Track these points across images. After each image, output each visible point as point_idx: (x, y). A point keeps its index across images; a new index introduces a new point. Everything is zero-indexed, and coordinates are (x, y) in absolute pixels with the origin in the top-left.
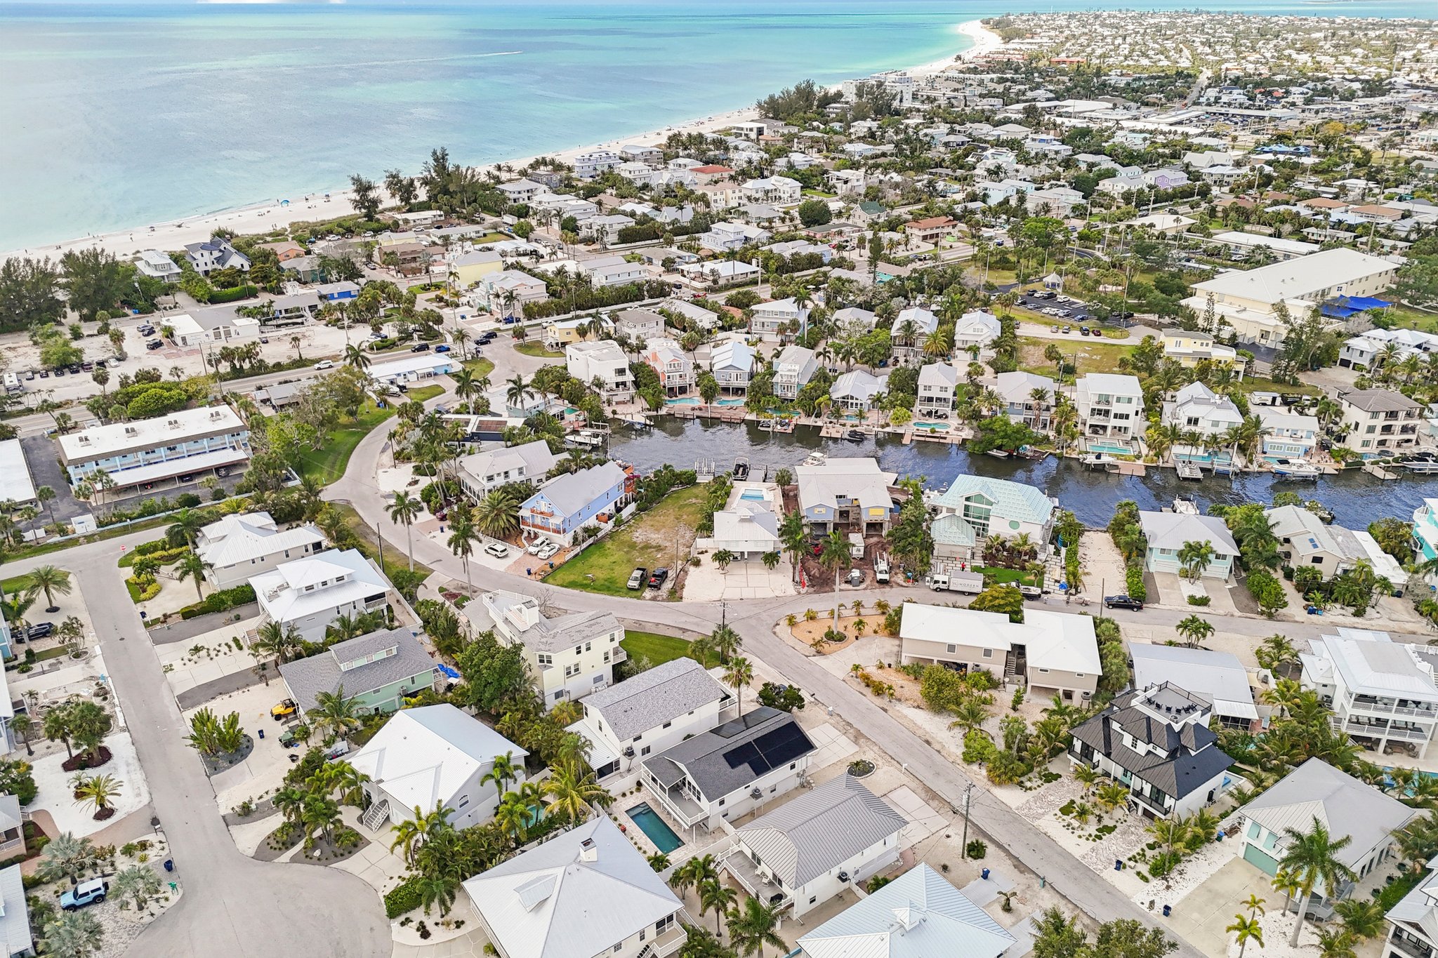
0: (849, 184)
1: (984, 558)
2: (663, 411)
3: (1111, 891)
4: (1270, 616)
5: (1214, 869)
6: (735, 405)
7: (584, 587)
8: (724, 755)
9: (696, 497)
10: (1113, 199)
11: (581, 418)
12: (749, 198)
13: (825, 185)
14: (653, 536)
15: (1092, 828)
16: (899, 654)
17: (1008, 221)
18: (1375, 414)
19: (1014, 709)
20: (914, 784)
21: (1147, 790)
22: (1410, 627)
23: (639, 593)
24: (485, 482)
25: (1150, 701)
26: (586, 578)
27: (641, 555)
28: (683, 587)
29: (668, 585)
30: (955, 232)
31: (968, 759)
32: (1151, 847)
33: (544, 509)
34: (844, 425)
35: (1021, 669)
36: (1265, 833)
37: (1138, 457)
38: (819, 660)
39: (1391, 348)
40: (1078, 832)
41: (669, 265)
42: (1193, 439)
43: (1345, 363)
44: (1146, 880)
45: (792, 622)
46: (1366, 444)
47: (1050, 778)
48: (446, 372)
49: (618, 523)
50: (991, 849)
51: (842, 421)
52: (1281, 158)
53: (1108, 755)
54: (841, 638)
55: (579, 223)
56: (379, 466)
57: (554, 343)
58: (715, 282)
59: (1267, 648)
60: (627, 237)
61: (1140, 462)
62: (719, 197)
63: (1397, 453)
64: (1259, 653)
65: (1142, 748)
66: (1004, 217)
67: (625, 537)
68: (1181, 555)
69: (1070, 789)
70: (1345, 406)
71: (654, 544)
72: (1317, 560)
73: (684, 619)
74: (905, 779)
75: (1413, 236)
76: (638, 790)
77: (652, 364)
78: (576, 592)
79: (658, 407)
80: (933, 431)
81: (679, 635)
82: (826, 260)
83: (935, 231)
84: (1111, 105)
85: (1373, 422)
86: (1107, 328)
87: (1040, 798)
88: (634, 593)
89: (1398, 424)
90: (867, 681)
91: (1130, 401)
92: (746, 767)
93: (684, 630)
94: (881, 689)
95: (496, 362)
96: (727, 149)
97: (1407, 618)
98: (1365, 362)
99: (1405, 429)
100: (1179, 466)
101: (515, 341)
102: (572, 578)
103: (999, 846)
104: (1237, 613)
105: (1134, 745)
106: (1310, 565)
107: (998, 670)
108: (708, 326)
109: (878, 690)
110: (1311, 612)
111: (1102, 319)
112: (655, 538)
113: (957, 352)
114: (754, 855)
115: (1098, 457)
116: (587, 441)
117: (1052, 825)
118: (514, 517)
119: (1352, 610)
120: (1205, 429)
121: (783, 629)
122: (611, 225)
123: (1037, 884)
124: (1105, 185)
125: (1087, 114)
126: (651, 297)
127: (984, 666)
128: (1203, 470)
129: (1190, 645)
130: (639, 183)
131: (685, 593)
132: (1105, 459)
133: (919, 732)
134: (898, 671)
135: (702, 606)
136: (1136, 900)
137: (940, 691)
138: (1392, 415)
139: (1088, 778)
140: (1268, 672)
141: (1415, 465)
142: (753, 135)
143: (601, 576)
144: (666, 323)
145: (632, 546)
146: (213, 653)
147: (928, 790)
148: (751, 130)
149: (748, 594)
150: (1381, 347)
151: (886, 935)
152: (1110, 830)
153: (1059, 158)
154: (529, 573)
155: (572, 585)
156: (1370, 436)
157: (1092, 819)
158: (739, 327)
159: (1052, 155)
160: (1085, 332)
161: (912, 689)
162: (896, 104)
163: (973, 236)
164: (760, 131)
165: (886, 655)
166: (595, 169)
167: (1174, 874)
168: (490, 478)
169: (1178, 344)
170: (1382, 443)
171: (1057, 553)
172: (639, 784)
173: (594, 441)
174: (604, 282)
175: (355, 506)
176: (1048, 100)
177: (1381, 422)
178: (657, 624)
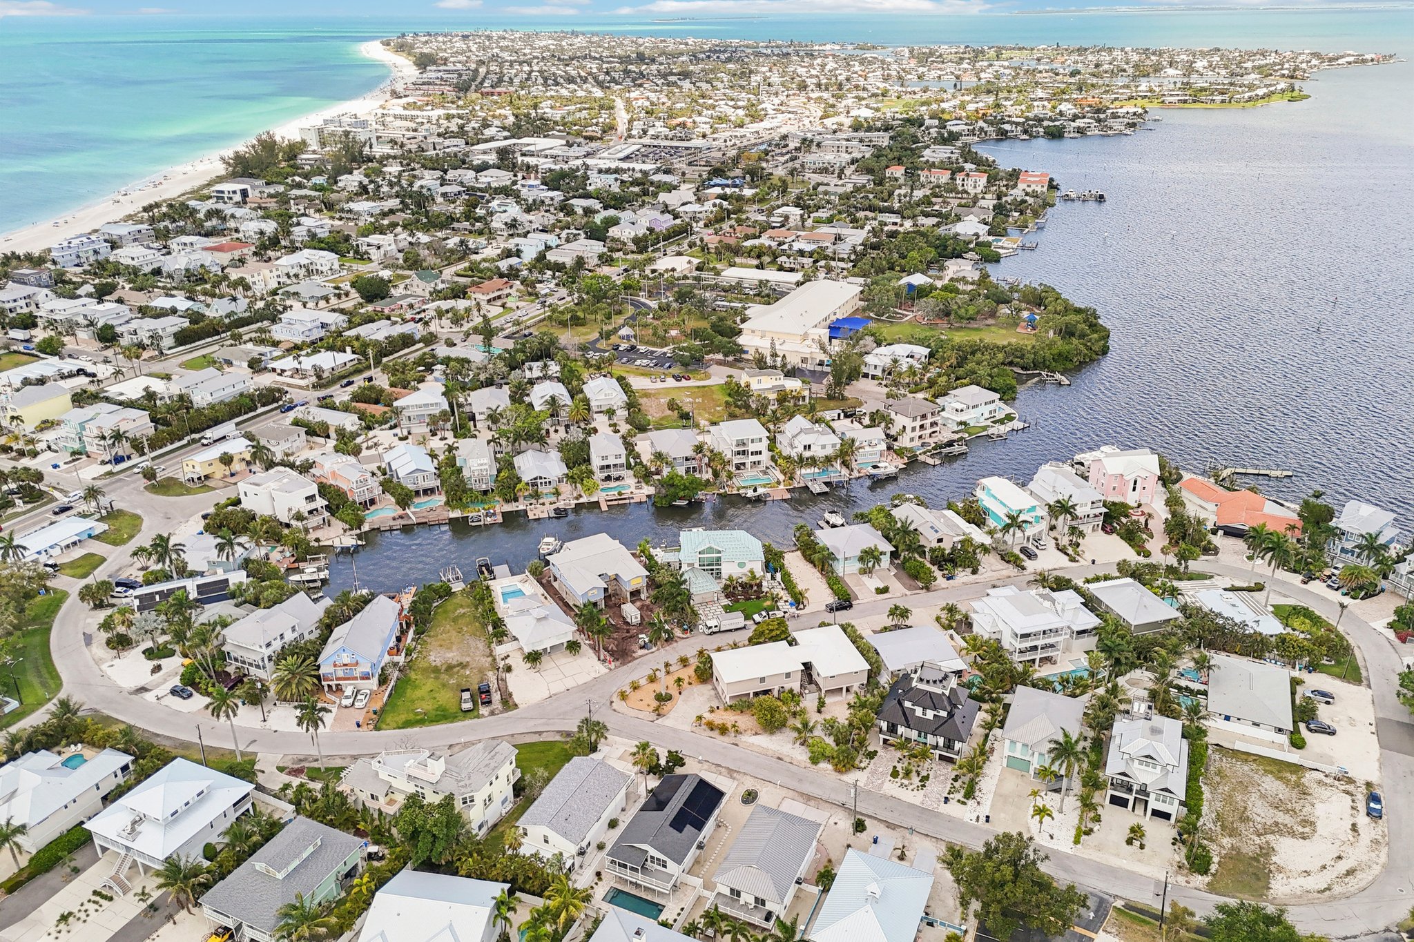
0: (382, 249)
1: (727, 597)
2: (365, 528)
3: (950, 819)
4: (927, 589)
5: (995, 781)
6: (432, 505)
7: (420, 722)
8: (671, 825)
9: (462, 606)
10: (625, 244)
11: (288, 554)
12: (288, 275)
13: (357, 252)
14: (451, 655)
15: (916, 780)
16: (718, 696)
17: (554, 277)
18: (914, 419)
19: (819, 711)
20: (791, 794)
21: (941, 741)
22: (1005, 573)
23: (475, 713)
24: (264, 650)
25: (921, 680)
26: (417, 714)
27: (451, 676)
28: (510, 695)
29: (496, 697)
30: (513, 292)
31: (815, 760)
32: (955, 779)
33: (347, 661)
34: (543, 504)
35: (811, 680)
36: (1019, 745)
37: (779, 483)
38: (660, 721)
39: (895, 361)
40: (910, 787)
41: (256, 365)
42: (813, 462)
43: (866, 376)
44: (964, 803)
45: (623, 696)
46: (912, 440)
47: (872, 755)
48: (90, 536)
49: (409, 652)
50: (868, 822)
51: (541, 501)
52: (728, 191)
53: (908, 726)
54: (669, 698)
55: (119, 330)
56: (98, 662)
57: (195, 477)
58: (319, 377)
59: (944, 615)
60: (183, 338)
61: (781, 487)
62: (256, 278)
63: (932, 441)
64: (938, 619)
65: (930, 714)
66: (549, 273)
67: (423, 664)
68: (861, 559)
69: (888, 759)
70: (893, 415)
71: (455, 662)
72: (940, 541)
73: (532, 723)
74: (784, 792)
75: (853, 257)
76: (600, 879)
77: (332, 482)
78: (416, 730)
79: (360, 523)
80: (620, 494)
81: (536, 738)
82: (418, 337)
83: (497, 294)
84: (564, 142)
85: (914, 424)
86: (691, 371)
87: (874, 773)
88: (471, 714)
89: (927, 422)
90: (711, 726)
91: (760, 440)
92: (689, 828)
93: (540, 733)
94: (727, 729)
95: (139, 512)
96: (224, 219)
97: (1000, 567)
98: (879, 373)
99: (932, 425)
100: (810, 484)
101: (146, 482)
102: (403, 717)
103: (870, 817)
104: (909, 593)
105: (924, 714)
106: (937, 545)
107: (796, 686)
108: (354, 429)
109: (723, 730)
110: (948, 579)
111: (685, 365)
112: (453, 656)
113: (595, 416)
114: (732, 890)
115: (755, 490)
116: (315, 577)
117: (891, 788)
118: (315, 676)
119: (969, 570)
120: (817, 452)
121: (618, 704)
122: (164, 329)
123: (907, 833)
124: (614, 232)
125: (548, 152)
126: (264, 405)
127: (787, 687)
128: (826, 483)
129: (897, 627)
130: (147, 269)
131: (516, 698)
132: (761, 491)
133: (770, 753)
134: (726, 710)
135: (539, 706)
136: (966, 819)
137: (772, 716)
138: (924, 417)
139: (900, 747)
140: (952, 632)
141: (948, 450)
142: (238, 198)
143: (430, 707)
144: (307, 433)
145: (436, 670)
146: (83, 915)
147: (802, 794)
148: (234, 192)
149: (570, 683)
150: (887, 362)
151: (868, 907)
152: (926, 778)
153: (556, 203)
154: (359, 726)
155: (407, 724)
156: (913, 435)
157: (914, 774)
158: (381, 423)
159: (548, 202)
160: (678, 378)
161: (745, 721)
162: (366, 150)
163: (530, 294)
164: (244, 193)
165: (709, 700)
166: (78, 257)
167: (977, 794)
168: (268, 645)
169: (759, 382)
170: (920, 437)
171: (773, 578)
172: (598, 874)
173: (322, 575)
174: (210, 399)
175: (106, 712)
176: (506, 138)
177: (918, 423)
178: (512, 735)
